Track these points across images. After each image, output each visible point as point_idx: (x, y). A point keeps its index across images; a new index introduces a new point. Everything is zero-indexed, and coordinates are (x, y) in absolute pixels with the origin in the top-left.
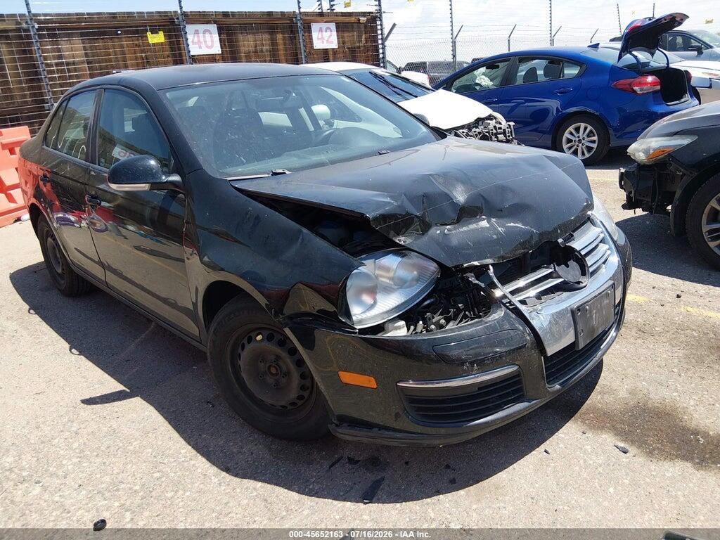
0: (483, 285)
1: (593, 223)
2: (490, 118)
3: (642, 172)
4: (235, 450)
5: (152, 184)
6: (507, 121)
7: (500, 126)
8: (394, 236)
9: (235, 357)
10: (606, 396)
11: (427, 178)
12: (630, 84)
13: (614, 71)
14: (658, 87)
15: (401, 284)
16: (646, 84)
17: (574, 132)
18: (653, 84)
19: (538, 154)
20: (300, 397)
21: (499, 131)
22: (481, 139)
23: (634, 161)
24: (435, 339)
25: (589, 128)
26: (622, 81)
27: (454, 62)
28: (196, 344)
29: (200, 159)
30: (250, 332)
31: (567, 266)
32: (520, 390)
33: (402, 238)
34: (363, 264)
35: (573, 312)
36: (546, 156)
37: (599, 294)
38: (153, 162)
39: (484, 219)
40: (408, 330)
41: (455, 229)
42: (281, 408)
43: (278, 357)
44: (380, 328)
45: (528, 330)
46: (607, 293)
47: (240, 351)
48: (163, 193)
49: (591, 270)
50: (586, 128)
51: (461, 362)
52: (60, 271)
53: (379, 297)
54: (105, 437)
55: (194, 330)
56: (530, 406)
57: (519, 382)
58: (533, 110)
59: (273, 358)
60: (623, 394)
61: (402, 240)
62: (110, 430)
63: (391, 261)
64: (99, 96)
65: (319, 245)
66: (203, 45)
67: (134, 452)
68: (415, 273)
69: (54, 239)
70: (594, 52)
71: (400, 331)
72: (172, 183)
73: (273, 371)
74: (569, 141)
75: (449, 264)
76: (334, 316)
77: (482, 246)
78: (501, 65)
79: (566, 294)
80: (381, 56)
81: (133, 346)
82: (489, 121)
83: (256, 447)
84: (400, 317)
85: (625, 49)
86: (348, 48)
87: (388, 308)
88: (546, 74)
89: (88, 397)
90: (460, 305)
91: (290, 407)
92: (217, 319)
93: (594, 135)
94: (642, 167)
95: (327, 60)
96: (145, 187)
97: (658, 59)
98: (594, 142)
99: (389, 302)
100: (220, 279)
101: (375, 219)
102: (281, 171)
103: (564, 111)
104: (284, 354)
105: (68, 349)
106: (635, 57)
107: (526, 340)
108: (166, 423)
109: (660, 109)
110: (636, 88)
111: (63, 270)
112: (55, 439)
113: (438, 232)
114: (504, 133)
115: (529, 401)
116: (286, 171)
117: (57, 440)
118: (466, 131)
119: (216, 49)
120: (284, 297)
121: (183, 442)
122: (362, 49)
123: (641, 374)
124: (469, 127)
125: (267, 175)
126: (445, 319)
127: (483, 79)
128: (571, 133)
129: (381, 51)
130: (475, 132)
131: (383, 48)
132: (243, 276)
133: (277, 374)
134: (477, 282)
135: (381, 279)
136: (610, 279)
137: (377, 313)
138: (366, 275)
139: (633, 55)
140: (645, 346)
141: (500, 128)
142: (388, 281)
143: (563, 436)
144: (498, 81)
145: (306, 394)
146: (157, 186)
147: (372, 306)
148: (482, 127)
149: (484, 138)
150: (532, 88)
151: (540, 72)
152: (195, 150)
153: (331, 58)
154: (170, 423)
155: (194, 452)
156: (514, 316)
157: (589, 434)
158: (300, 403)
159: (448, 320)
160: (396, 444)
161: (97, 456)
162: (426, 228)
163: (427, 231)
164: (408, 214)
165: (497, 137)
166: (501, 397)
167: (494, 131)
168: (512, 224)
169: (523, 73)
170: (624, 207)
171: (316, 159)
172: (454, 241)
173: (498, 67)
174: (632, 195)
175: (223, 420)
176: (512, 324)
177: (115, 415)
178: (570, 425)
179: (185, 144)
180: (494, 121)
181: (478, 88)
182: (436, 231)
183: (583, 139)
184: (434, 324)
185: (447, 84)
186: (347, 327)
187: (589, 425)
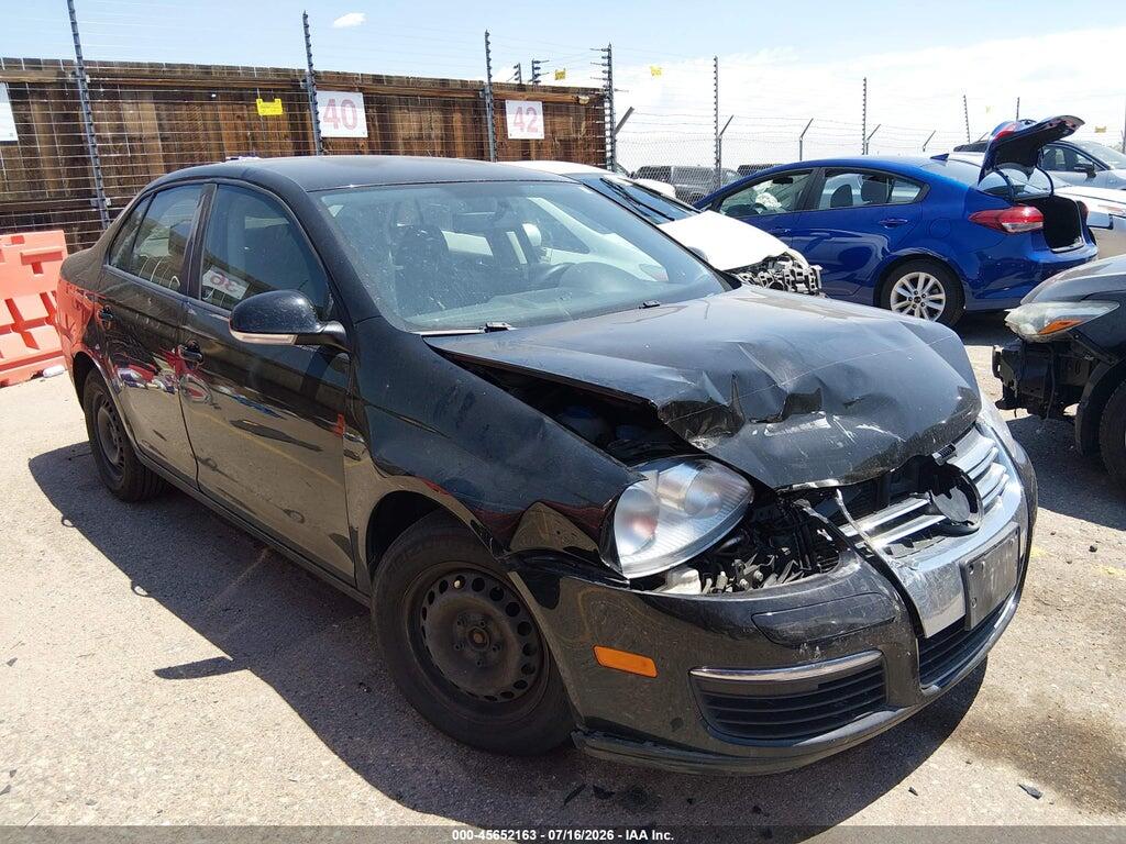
0: (825, 520)
1: (980, 430)
2: (784, 257)
3: (1030, 354)
4: (409, 766)
5: (300, 335)
6: (810, 264)
7: (800, 270)
8: (690, 436)
9: (417, 612)
10: (997, 705)
11: (734, 349)
12: (997, 218)
13: (973, 197)
14: (1041, 225)
15: (694, 510)
16: (1022, 218)
17: (908, 285)
18: (1032, 219)
19: (891, 320)
20: (519, 685)
21: (798, 278)
22: (771, 287)
23: (1016, 335)
24: (754, 602)
25: (933, 280)
26: (985, 213)
27: (718, 170)
28: (349, 590)
29: (376, 300)
30: (444, 575)
31: (949, 496)
32: (881, 691)
33: (702, 440)
34: (641, 479)
35: (963, 570)
36: (904, 324)
37: (1000, 543)
38: (300, 302)
39: (823, 417)
40: (703, 586)
41: (779, 429)
42: (484, 699)
43: (487, 617)
44: (658, 580)
45: (897, 595)
46: (1010, 541)
47: (425, 604)
48: (313, 349)
49: (985, 503)
50: (927, 281)
51: (795, 644)
52: (115, 460)
53: (659, 530)
54: (196, 733)
55: (346, 565)
56: (895, 717)
57: (880, 678)
58: (843, 248)
59: (478, 618)
60: (1023, 701)
61: (701, 442)
62: (204, 721)
63: (682, 476)
64: (209, 194)
65: (571, 444)
66: (341, 124)
67: (245, 761)
68: (716, 494)
69: (112, 409)
70: (940, 166)
71: (689, 587)
72: (331, 335)
73: (478, 638)
74: (901, 298)
75: (772, 483)
76: (594, 557)
77: (822, 458)
78: (795, 178)
79: (949, 541)
80: (609, 154)
81: (232, 588)
82: (783, 263)
83: (441, 762)
84: (690, 564)
85: (989, 166)
86: (560, 141)
87: (674, 549)
88: (864, 195)
89: (165, 666)
90: (784, 549)
91: (501, 700)
92: (394, 549)
93: (940, 292)
94: (1029, 345)
95: (526, 157)
96: (288, 339)
97: (1037, 183)
98: (939, 301)
99: (675, 539)
100: (406, 489)
101: (666, 408)
102: (500, 325)
103: (894, 254)
104: (498, 613)
105: (129, 586)
106: (1006, 178)
107: (894, 611)
108: (295, 715)
109: (1044, 257)
110: (1006, 225)
111: (122, 458)
112: (116, 732)
113: (755, 432)
114: (806, 281)
115: (893, 708)
116: (507, 326)
117: (118, 735)
118: (749, 275)
119: (361, 131)
120: (513, 522)
121: (325, 748)
122: (580, 143)
123: (1047, 669)
124: (754, 270)
125: (478, 331)
126: (761, 570)
127: (766, 197)
128: (904, 287)
129: (608, 147)
130: (763, 277)
131: (612, 144)
132: (447, 486)
133: (483, 645)
134: (816, 514)
135: (664, 501)
136: (1012, 519)
137: (657, 555)
138: (644, 495)
139: (1001, 174)
140: (1049, 626)
141: (800, 274)
142: (675, 506)
143: (936, 766)
144: (788, 202)
145: (529, 679)
146: (306, 338)
147: (649, 543)
148: (774, 271)
149: (776, 286)
150: (844, 216)
151: (856, 192)
152: (367, 286)
153: (533, 154)
154: (300, 715)
155: (343, 765)
156: (875, 572)
157: (977, 765)
158: (518, 693)
159: (766, 573)
160: (681, 770)
161: (185, 763)
162: (736, 425)
163: (737, 430)
164: (711, 401)
165: (795, 288)
166: (851, 701)
167: (792, 278)
168: (865, 426)
169: (832, 192)
170: (999, 405)
171: (543, 309)
172: (779, 449)
173: (791, 181)
174: (1014, 388)
175: (387, 714)
176: (872, 585)
177: (212, 698)
178: (946, 749)
179: (354, 277)
180: (791, 262)
181: (760, 211)
182: (752, 431)
183: (923, 296)
184: (746, 578)
185: (714, 202)
186: (612, 575)
187: (975, 751)
